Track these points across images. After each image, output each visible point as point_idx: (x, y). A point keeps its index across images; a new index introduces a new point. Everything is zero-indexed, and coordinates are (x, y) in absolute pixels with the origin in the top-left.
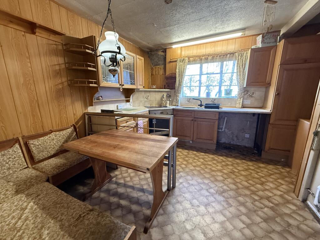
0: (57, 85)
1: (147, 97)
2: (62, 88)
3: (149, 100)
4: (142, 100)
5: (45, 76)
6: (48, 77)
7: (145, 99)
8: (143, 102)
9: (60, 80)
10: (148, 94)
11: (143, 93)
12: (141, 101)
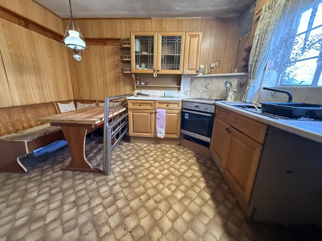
0: (116, 74)
1: (206, 86)
2: (119, 75)
3: (208, 89)
4: (200, 89)
5: (111, 68)
6: (112, 69)
7: (204, 89)
8: (201, 91)
9: (118, 71)
10: (208, 81)
11: (203, 80)
12: (199, 91)
